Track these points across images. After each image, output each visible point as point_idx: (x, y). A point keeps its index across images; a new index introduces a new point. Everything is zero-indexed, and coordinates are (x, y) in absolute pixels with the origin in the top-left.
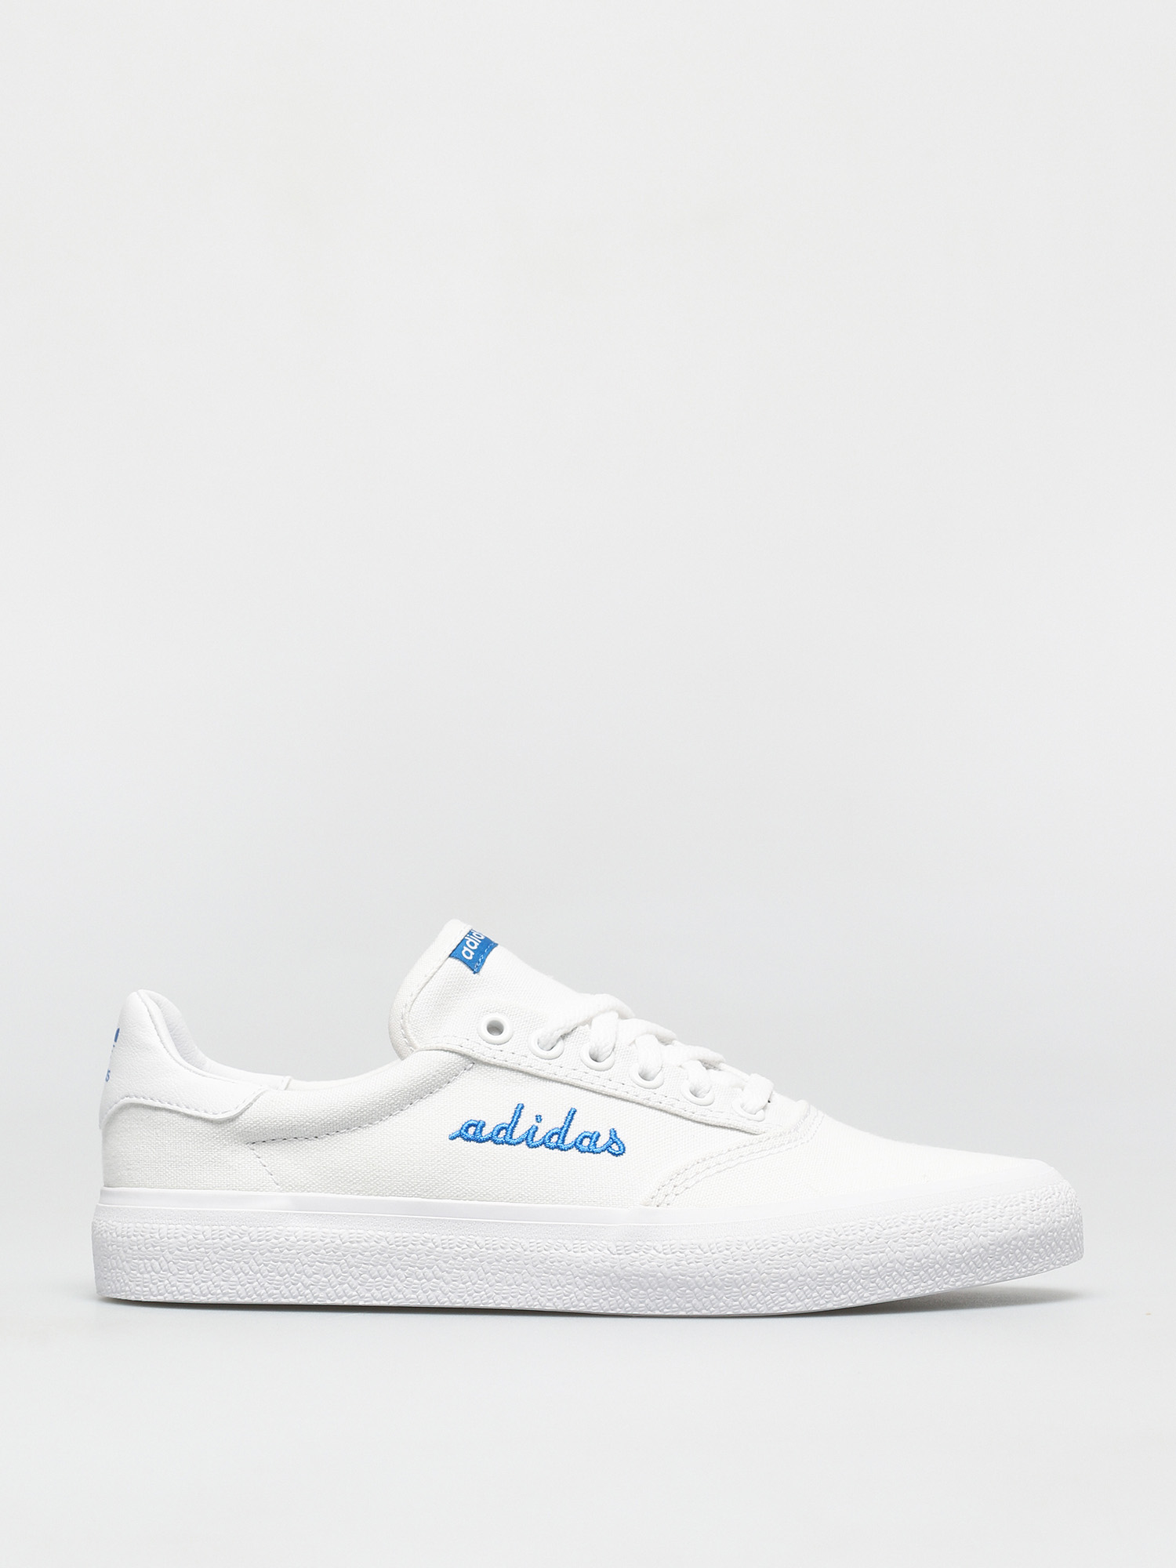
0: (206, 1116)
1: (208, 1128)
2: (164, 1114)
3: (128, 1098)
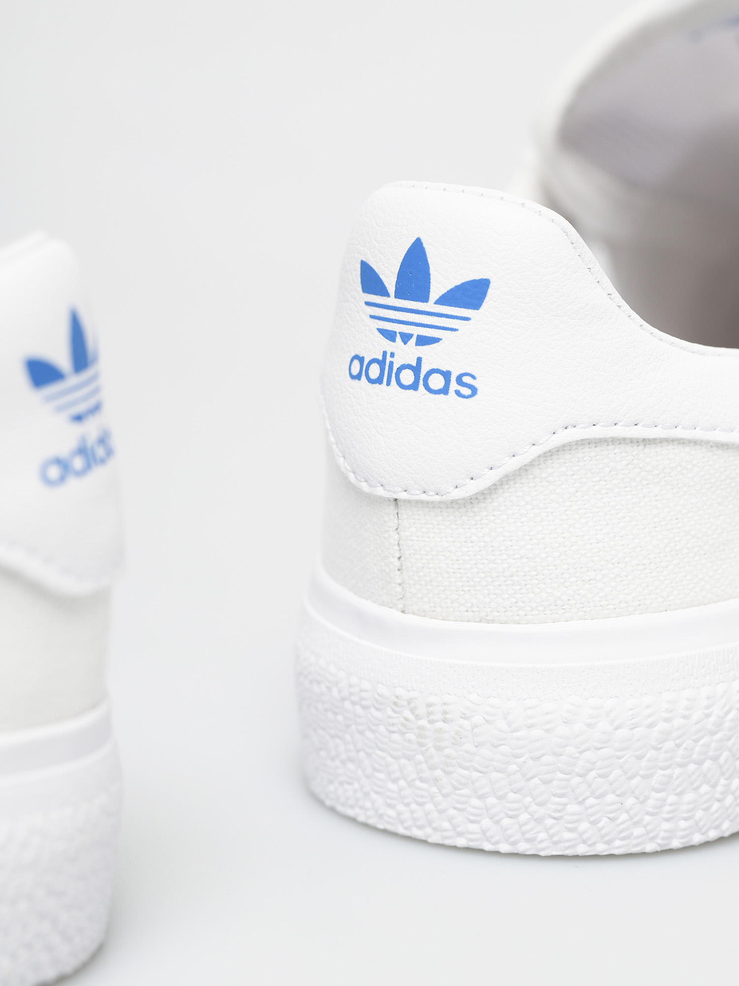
3: (570, 430)
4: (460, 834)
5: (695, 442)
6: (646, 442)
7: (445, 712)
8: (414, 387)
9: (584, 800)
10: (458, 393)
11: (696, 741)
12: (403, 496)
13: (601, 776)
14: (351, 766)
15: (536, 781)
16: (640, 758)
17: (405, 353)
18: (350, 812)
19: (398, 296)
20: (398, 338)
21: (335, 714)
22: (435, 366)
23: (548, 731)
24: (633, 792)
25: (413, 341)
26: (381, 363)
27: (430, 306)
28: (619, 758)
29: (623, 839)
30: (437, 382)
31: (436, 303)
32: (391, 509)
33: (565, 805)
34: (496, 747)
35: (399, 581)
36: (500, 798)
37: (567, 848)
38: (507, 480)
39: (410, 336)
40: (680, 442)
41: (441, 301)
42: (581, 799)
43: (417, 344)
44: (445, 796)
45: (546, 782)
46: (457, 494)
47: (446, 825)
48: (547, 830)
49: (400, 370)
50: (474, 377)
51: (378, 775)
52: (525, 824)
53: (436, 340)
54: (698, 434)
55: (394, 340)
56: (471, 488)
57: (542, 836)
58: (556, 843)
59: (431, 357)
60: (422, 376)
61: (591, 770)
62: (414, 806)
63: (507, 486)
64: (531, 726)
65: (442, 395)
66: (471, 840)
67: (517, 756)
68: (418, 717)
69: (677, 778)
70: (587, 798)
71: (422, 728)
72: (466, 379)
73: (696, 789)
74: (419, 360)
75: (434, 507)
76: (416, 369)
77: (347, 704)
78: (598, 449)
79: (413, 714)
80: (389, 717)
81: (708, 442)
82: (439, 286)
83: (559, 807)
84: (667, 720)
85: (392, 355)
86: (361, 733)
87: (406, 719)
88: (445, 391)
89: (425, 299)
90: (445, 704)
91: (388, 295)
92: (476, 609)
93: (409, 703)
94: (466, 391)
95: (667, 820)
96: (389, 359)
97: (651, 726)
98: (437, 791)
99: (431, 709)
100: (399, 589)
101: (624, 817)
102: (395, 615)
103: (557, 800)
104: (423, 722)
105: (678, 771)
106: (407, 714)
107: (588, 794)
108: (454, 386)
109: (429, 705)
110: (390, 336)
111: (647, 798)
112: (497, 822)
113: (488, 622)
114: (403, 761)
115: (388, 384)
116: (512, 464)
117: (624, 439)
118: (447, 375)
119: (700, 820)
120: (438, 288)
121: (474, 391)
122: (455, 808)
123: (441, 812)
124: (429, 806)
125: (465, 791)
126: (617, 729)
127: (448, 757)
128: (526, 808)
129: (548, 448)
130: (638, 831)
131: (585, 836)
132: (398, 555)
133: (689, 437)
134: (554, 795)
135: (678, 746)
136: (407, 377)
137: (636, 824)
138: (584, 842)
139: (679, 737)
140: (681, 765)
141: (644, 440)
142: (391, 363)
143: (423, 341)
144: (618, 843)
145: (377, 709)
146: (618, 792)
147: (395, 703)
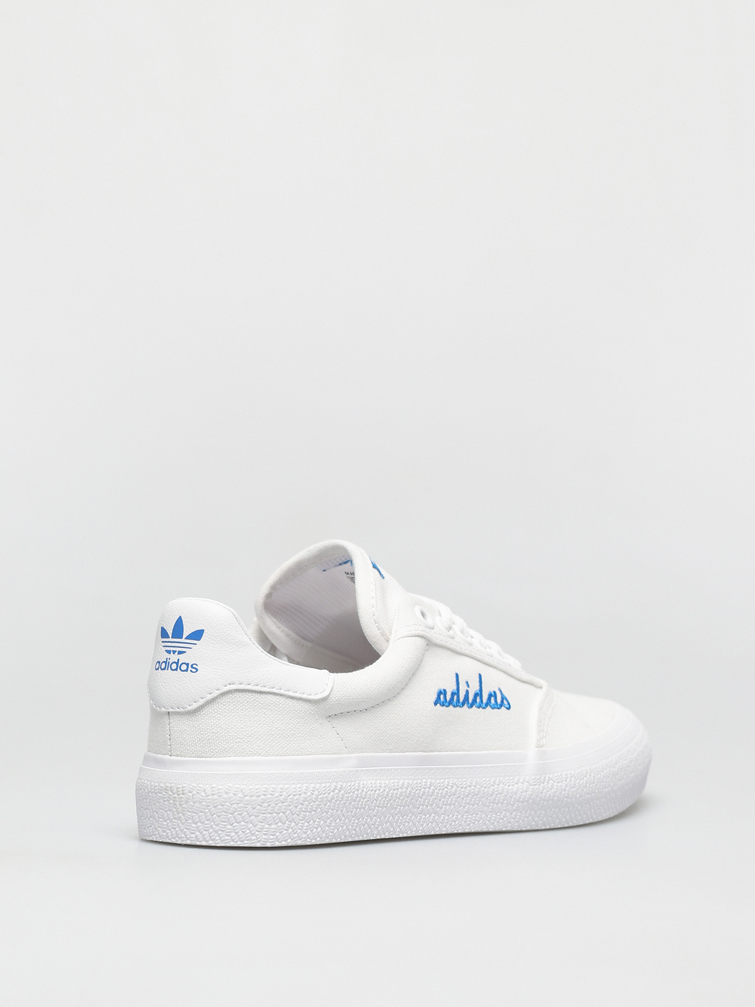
0: (304, 696)
1: (306, 706)
2: (270, 697)
3: (232, 685)
4: (188, 839)
5: (281, 695)
6: (261, 692)
7: (183, 790)
8: (176, 670)
9: (233, 824)
10: (191, 671)
11: (276, 805)
12: (171, 710)
13: (239, 814)
14: (151, 819)
15: (215, 815)
16: (254, 808)
17: (174, 658)
18: (151, 839)
19: (172, 638)
20: (172, 653)
21: (146, 799)
22: (184, 662)
23: (219, 796)
24: (251, 822)
25: (177, 653)
26: (165, 662)
27: (183, 640)
28: (246, 808)
29: (247, 840)
30: (184, 667)
31: (185, 639)
32: (167, 717)
33: (226, 825)
34: (201, 803)
35: (169, 744)
36: (202, 823)
37: (227, 843)
38: (208, 703)
39: (176, 651)
40: (275, 694)
41: (187, 638)
42: (232, 823)
43: (178, 654)
44: (183, 824)
45: (218, 816)
46: (189, 708)
47: (183, 835)
48: (219, 836)
49: (171, 664)
50: (197, 665)
51: (160, 820)
52: (211, 833)
53: (185, 652)
54: (282, 692)
55: (170, 654)
56: (195, 706)
57: (218, 838)
58: (222, 841)
59: (183, 658)
60: (179, 666)
61: (235, 812)
62: (172, 830)
63: (208, 706)
64: (214, 794)
65: (186, 672)
66: (192, 841)
67: (208, 806)
68: (174, 794)
69: (269, 818)
70: (234, 823)
71: (175, 797)
72: (194, 666)
73: (276, 824)
74: (178, 660)
75: (182, 714)
76: (177, 663)
77: (150, 794)
78: (243, 693)
79: (172, 792)
80: (164, 795)
81: (286, 695)
82: (187, 632)
83: (224, 826)
84: (264, 795)
85: (169, 659)
86: (154, 804)
87: (170, 795)
88: (186, 670)
89: (182, 638)
90: (183, 787)
91: (169, 638)
92: (196, 753)
93: (171, 788)
94: (194, 670)
95: (265, 834)
96: (168, 660)
97: (258, 796)
98: (184, 836)
99: (178, 790)
100: (170, 747)
101: (248, 831)
102: (168, 757)
103: (222, 823)
104: (176, 795)
105: (269, 815)
106: (170, 793)
107: (234, 821)
108: (190, 668)
109: (177, 788)
110: (169, 652)
111: (257, 825)
112: (201, 833)
113: (200, 757)
114: (169, 812)
115: (168, 669)
116: (209, 697)
117: (253, 691)
118: (187, 665)
119: (278, 836)
120: (185, 634)
121: (197, 670)
122: (186, 828)
123: (181, 831)
124: (177, 829)
125: (190, 821)
126: (245, 797)
127: (184, 808)
128: (212, 827)
129: (223, 691)
130: (254, 838)
131: (233, 838)
132: (169, 733)
133: (278, 692)
134: (222, 822)
135: (269, 805)
136: (174, 666)
137: (253, 835)
138: (233, 841)
139: (269, 802)
140: (270, 813)
141: (260, 692)
142: (169, 662)
143: (180, 653)
144: (246, 842)
145: (160, 793)
146: (246, 821)
147: (166, 789)
